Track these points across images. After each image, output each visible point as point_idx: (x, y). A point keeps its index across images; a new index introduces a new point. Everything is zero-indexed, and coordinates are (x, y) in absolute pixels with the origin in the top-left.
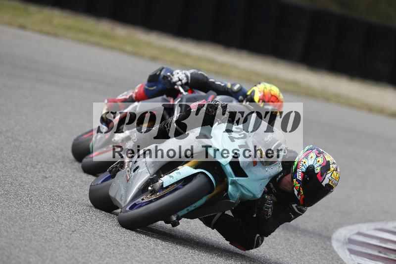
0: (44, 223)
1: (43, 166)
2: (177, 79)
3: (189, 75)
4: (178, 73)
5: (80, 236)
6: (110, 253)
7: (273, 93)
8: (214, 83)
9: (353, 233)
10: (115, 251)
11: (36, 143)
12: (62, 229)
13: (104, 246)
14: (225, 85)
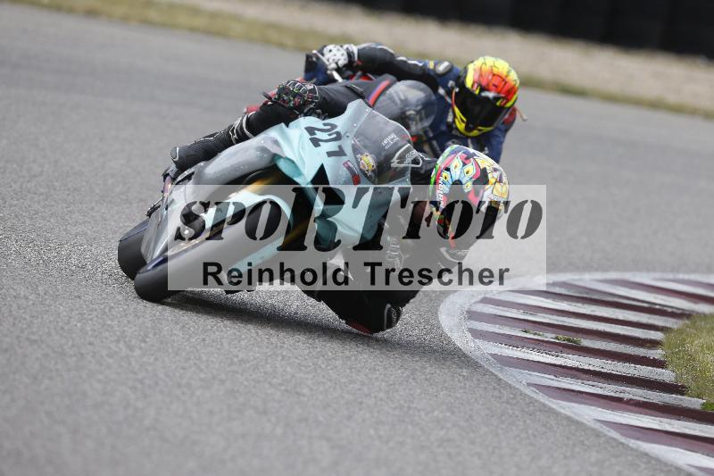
3: (356, 52)
4: (330, 51)
6: (51, 371)
7: (495, 71)
8: (405, 62)
9: (475, 300)
10: (59, 366)
13: (37, 359)
14: (425, 65)
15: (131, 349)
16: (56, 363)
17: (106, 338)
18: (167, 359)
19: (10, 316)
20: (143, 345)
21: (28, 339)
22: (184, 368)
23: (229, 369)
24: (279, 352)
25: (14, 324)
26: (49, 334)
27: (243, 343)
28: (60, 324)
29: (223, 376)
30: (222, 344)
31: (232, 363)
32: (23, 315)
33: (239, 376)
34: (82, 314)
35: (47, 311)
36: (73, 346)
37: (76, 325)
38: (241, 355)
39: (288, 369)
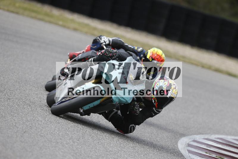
0: (7, 126)
1: (8, 92)
2: (104, 41)
3: (111, 40)
4: (104, 38)
5: (29, 135)
6: (46, 146)
7: (158, 53)
8: (127, 46)
9: (191, 140)
10: (49, 145)
11: (4, 78)
12: (18, 130)
13: (42, 142)
14: (134, 48)
15: (74, 142)
16: (48, 144)
17: (66, 138)
18: (85, 147)
19: (35, 126)
20: (78, 142)
21: (40, 135)
22: (91, 151)
23: (106, 153)
24: (123, 149)
25: (36, 130)
26: (47, 134)
27: (111, 145)
28: (51, 131)
29: (103, 155)
30: (104, 145)
31: (107, 151)
32: (40, 127)
33: (108, 156)
34: (59, 129)
35: (48, 126)
36: (55, 139)
37: (57, 132)
38: (110, 149)
39: (125, 156)
